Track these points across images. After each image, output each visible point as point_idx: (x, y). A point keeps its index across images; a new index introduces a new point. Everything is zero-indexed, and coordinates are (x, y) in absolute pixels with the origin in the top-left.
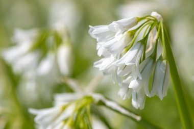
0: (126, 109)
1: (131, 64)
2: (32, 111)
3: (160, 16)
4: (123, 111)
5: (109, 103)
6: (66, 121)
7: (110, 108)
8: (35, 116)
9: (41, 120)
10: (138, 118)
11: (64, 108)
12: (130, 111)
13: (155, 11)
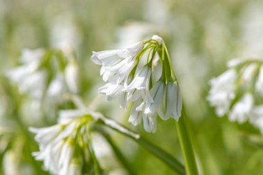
0: (125, 127)
1: (142, 88)
2: (32, 130)
3: (161, 39)
4: (122, 129)
5: (108, 122)
6: (65, 139)
7: (110, 126)
8: (35, 135)
9: (41, 138)
10: (137, 136)
11: (64, 128)
12: (129, 130)
13: (156, 34)
